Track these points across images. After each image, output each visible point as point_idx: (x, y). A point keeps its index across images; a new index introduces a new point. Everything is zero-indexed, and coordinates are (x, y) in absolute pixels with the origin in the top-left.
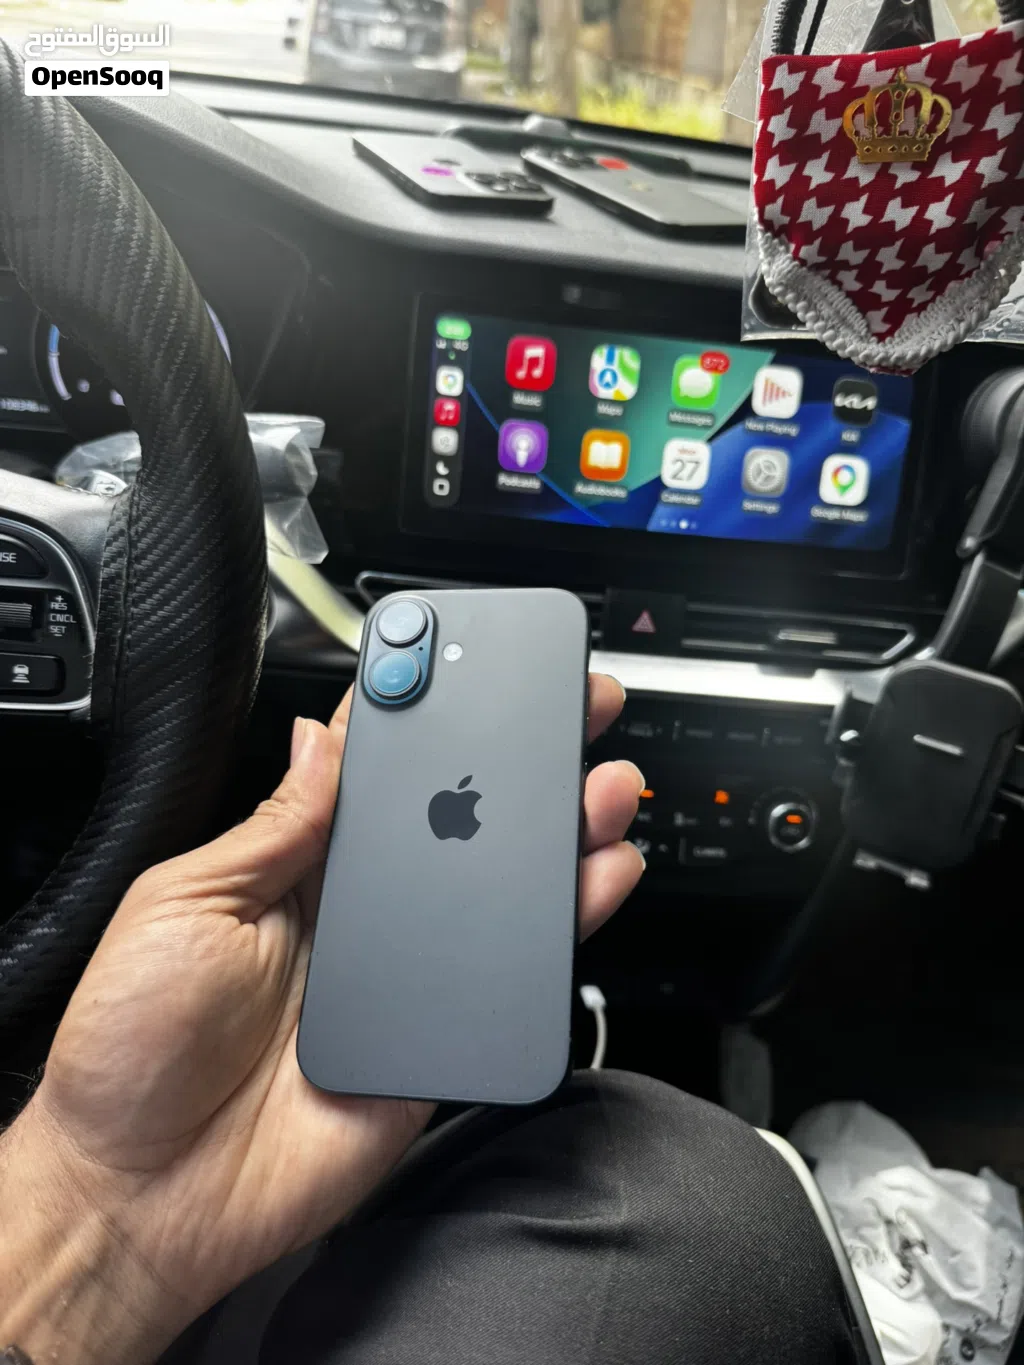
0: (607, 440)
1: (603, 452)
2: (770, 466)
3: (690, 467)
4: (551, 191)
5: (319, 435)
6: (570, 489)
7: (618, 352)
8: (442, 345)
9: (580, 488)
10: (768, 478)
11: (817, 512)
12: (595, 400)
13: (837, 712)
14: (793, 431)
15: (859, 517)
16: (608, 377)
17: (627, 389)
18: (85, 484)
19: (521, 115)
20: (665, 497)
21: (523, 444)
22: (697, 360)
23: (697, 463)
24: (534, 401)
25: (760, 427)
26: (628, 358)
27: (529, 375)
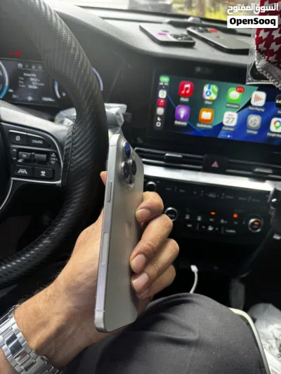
0: (207, 111)
1: (206, 115)
2: (255, 120)
3: (231, 120)
4: (195, 39)
5: (125, 110)
6: (196, 126)
7: (211, 86)
8: (161, 84)
9: (199, 125)
10: (255, 124)
11: (269, 134)
12: (204, 100)
13: (271, 193)
14: (263, 110)
16: (208, 93)
17: (214, 97)
18: (62, 122)
19: (187, 17)
20: (224, 128)
21: (182, 112)
22: (235, 89)
23: (233, 118)
24: (186, 100)
25: (253, 109)
26: (215, 88)
27: (185, 92)
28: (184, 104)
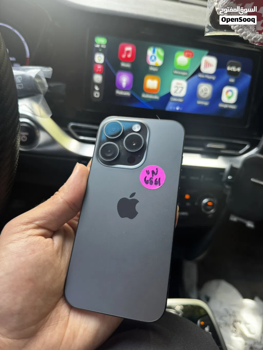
0: (153, 79)
1: (151, 83)
2: (206, 90)
3: (180, 89)
5: (50, 74)
6: (140, 95)
7: (156, 50)
8: (98, 46)
9: (143, 96)
10: (205, 93)
11: (221, 105)
12: (148, 66)
14: (214, 78)
15: (234, 107)
16: (153, 58)
17: (159, 62)
20: (172, 99)
21: (124, 80)
22: (183, 53)
23: (182, 88)
24: (128, 65)
25: (203, 76)
26: (160, 52)
27: (126, 57)
28: (125, 69)
